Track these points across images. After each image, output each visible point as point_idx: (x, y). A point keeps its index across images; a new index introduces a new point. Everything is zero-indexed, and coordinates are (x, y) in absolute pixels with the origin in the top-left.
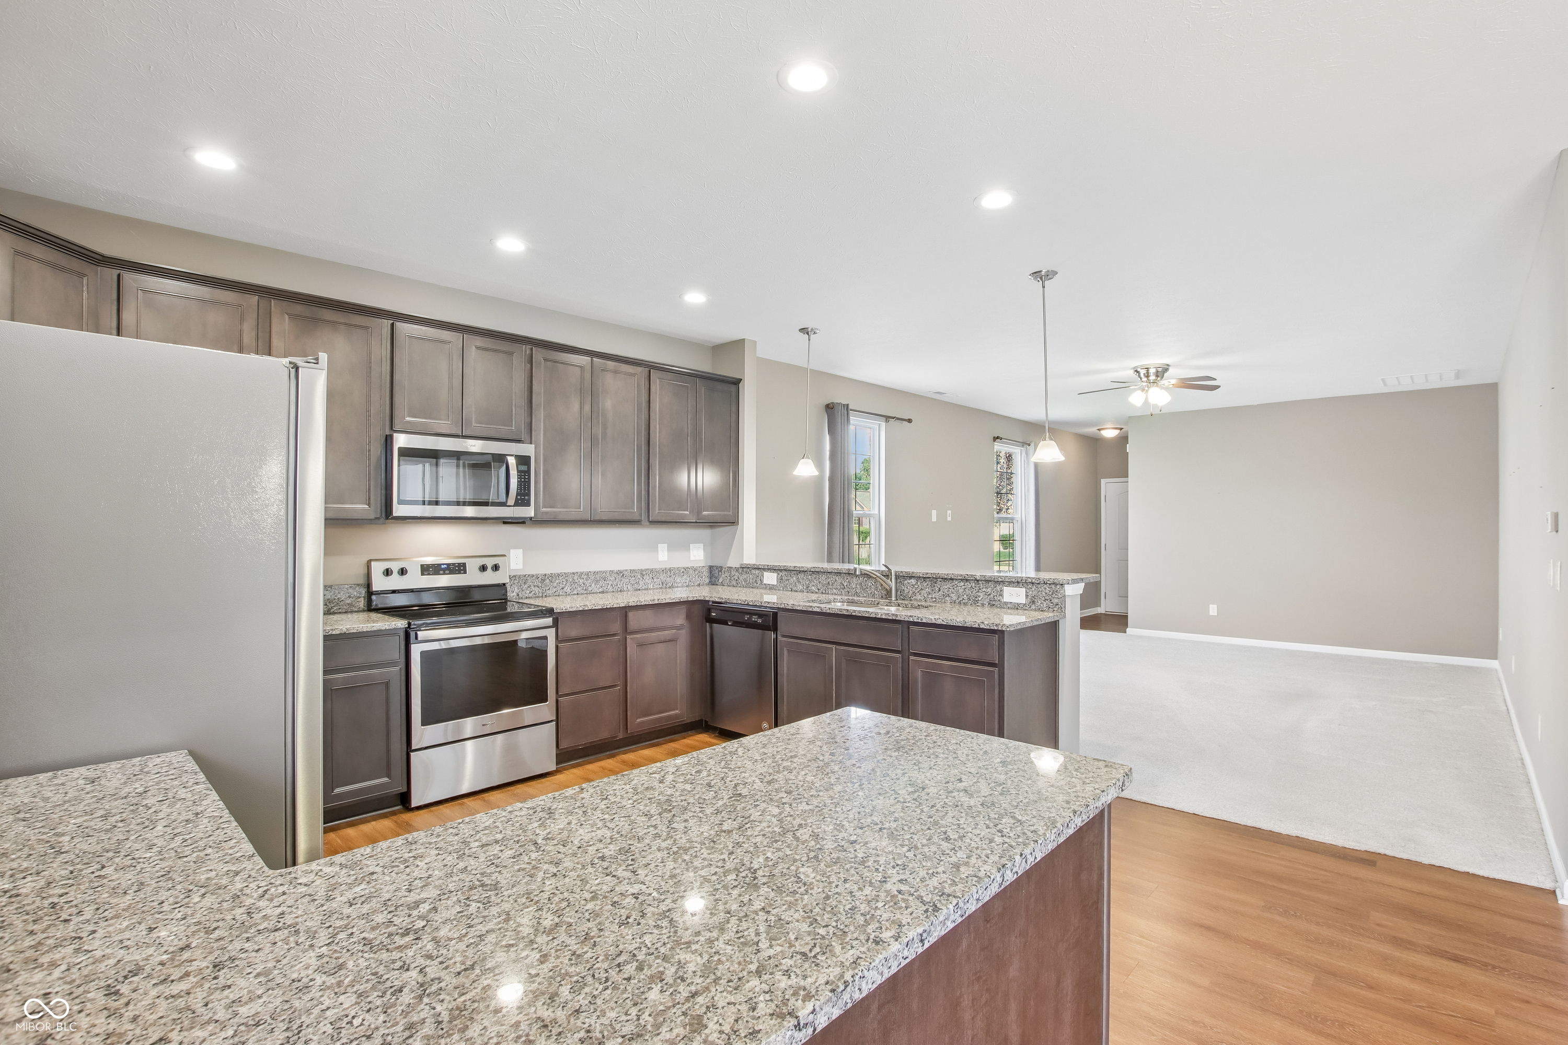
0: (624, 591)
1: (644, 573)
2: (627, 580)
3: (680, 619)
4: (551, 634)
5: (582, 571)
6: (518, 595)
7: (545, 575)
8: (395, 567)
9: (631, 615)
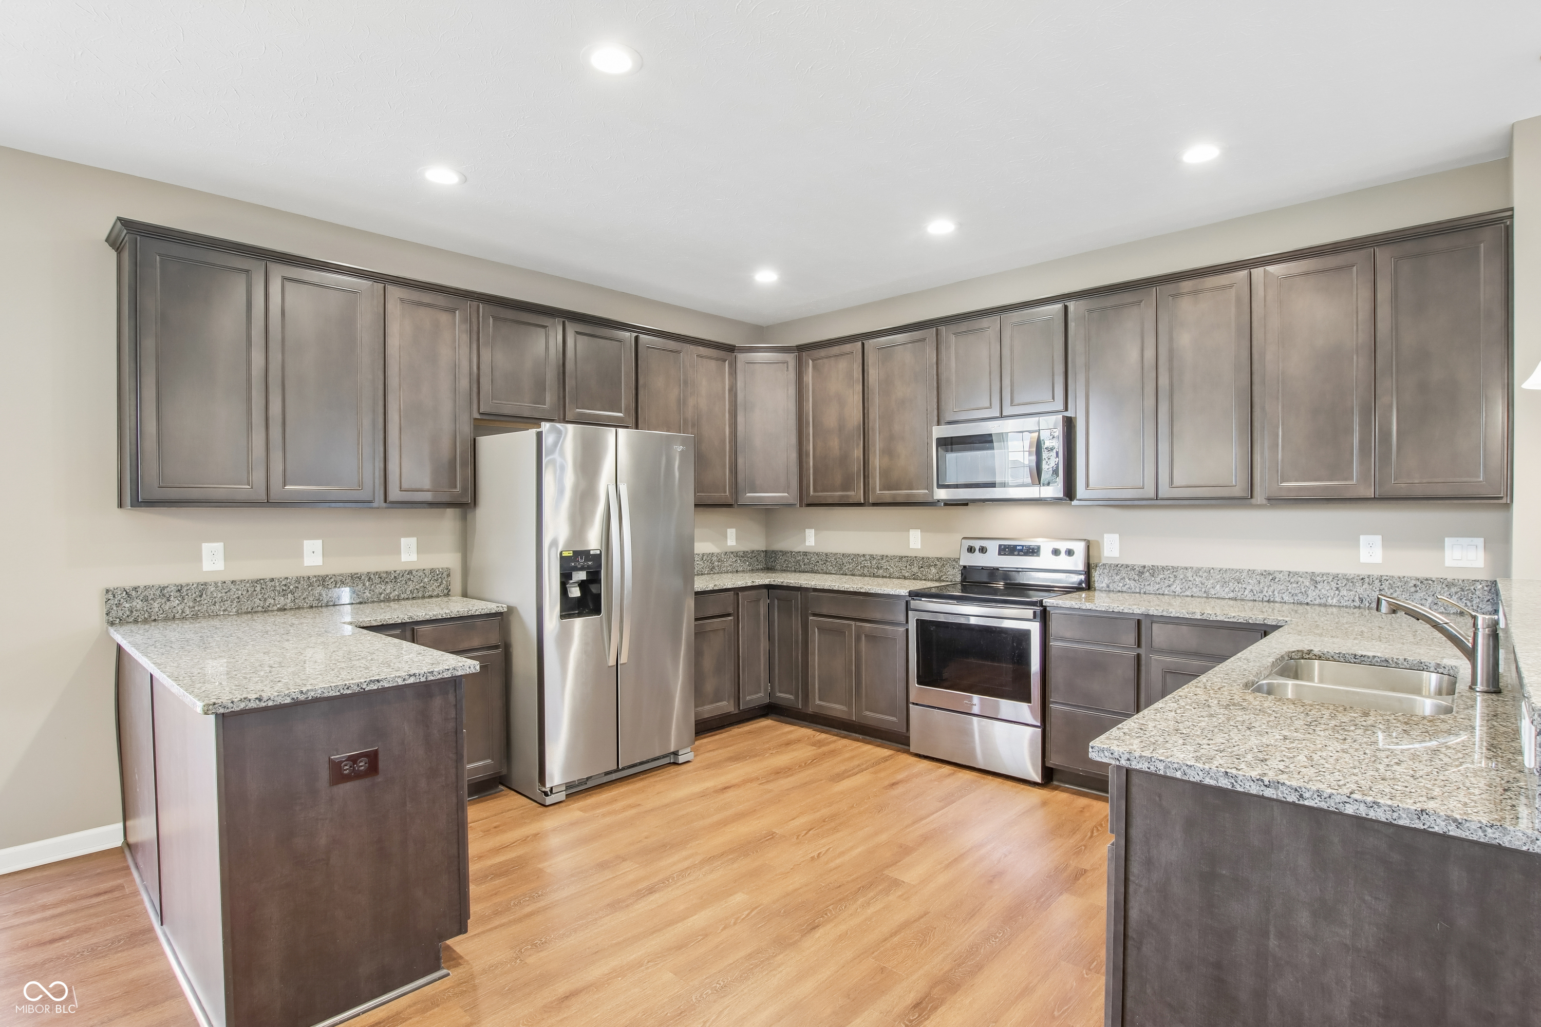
0: (1274, 601)
1: (1318, 579)
5: (1199, 566)
6: (1108, 587)
7: (1144, 567)
8: (976, 545)
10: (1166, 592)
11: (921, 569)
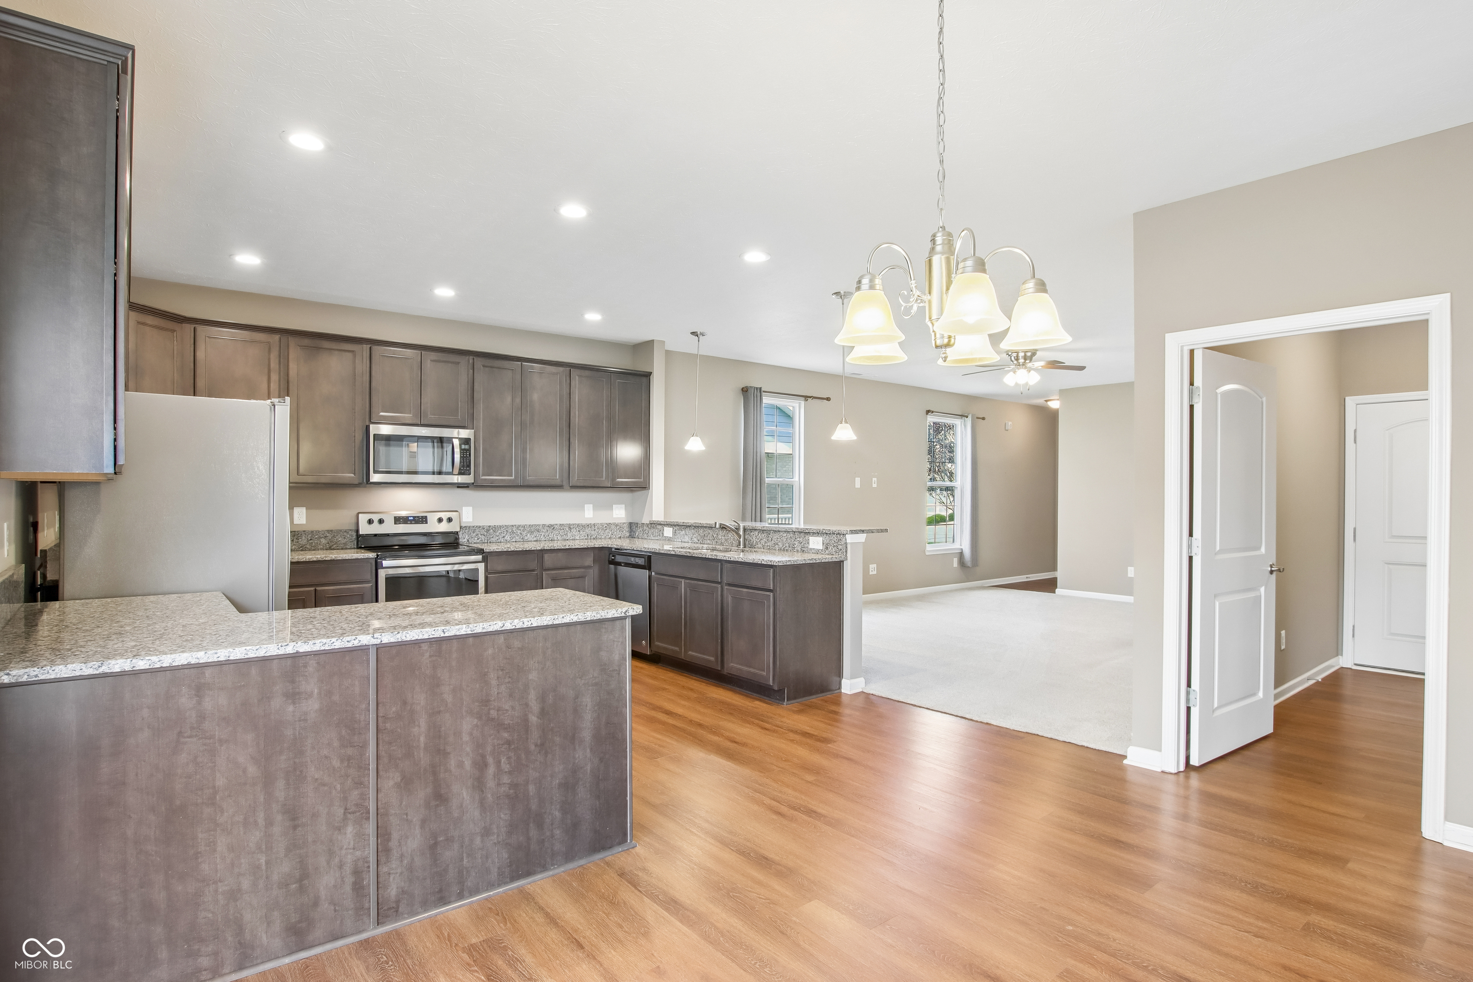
0: (554, 540)
1: (572, 527)
2: (557, 532)
3: (589, 561)
4: (481, 567)
5: (519, 524)
6: (468, 541)
7: (490, 526)
8: (376, 518)
9: (546, 556)
10: (502, 541)
11: (310, 541)
